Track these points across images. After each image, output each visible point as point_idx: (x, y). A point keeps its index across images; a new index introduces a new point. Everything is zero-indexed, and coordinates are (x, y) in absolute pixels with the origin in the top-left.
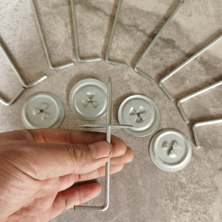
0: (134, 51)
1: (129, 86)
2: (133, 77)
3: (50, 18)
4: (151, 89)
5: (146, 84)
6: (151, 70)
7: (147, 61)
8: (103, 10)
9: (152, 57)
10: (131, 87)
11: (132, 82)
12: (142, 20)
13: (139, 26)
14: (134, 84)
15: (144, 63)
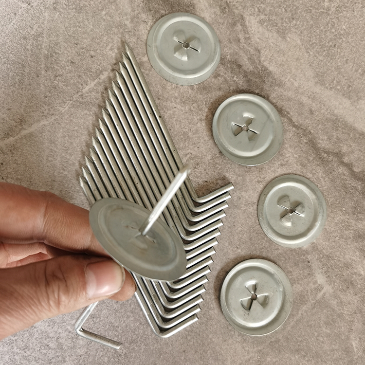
13: (344, 155)
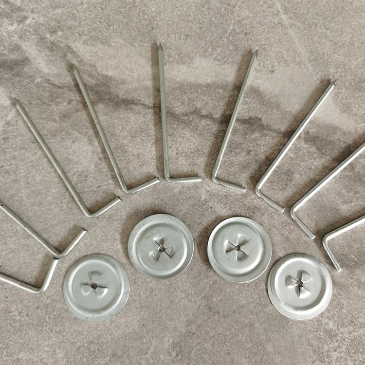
0: (204, 151)
1: (212, 208)
2: (214, 192)
3: (63, 137)
4: (246, 203)
5: (237, 197)
6: (238, 173)
7: (228, 161)
8: (139, 100)
9: (233, 153)
10: (216, 209)
11: (215, 201)
12: (203, 100)
14: (218, 203)
15: (224, 166)
